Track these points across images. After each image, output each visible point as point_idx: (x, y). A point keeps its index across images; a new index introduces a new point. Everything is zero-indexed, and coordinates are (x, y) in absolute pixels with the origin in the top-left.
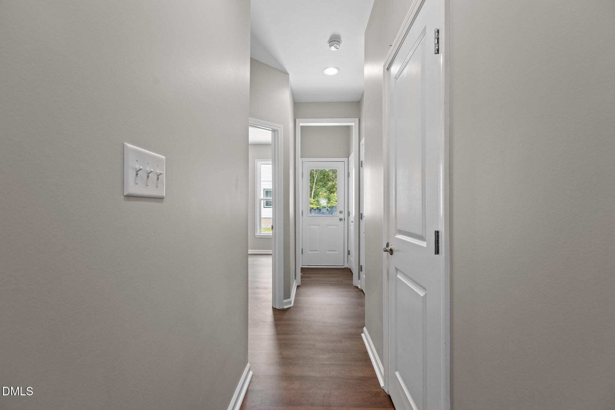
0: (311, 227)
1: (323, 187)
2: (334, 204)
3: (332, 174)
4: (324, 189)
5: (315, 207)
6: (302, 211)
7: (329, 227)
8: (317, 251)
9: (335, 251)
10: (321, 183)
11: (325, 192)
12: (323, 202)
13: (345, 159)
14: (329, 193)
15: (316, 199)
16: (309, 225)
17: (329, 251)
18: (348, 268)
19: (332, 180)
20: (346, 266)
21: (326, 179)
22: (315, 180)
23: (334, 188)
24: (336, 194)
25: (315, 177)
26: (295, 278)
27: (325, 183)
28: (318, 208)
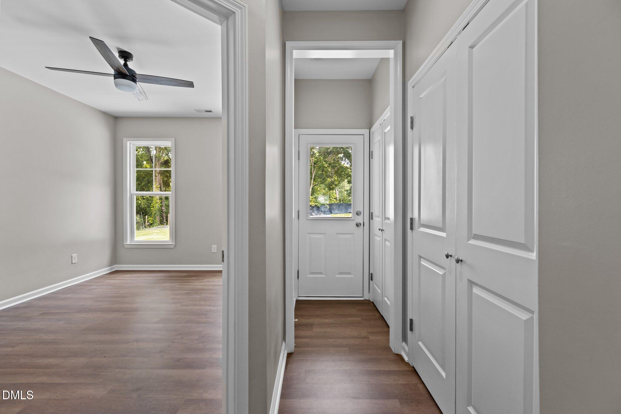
0: (313, 236)
1: (321, 184)
2: (333, 201)
3: (331, 170)
4: (323, 186)
5: (313, 204)
6: (298, 211)
7: (340, 236)
8: (321, 273)
9: (349, 273)
10: (319, 180)
11: (324, 189)
12: (322, 199)
13: (366, 132)
14: (328, 189)
15: (314, 196)
16: (309, 233)
17: (340, 273)
18: (369, 300)
19: (330, 176)
20: (366, 297)
21: (324, 176)
22: (313, 175)
23: (333, 184)
24: (335, 191)
25: (313, 173)
26: (284, 339)
27: (323, 179)
28: (317, 205)
